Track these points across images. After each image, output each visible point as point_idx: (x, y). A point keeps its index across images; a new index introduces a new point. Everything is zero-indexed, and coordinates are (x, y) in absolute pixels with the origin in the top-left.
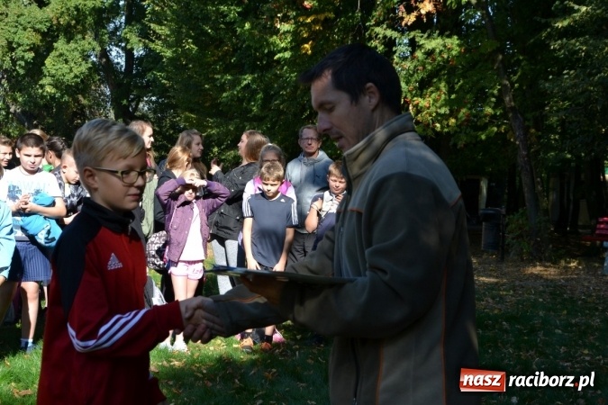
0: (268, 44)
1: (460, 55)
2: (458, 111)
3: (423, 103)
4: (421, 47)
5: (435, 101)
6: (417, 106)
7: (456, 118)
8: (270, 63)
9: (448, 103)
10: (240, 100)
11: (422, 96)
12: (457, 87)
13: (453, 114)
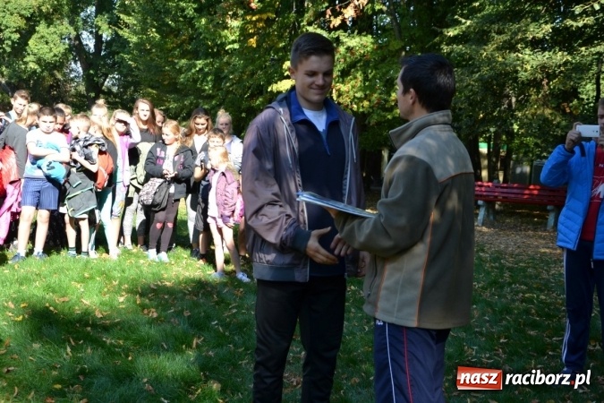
0: (220, 37)
1: (374, 51)
2: (371, 95)
3: (344, 88)
4: (343, 43)
5: (353, 87)
6: (338, 90)
7: (370, 101)
8: (219, 51)
9: (363, 89)
10: (195, 81)
11: (343, 82)
12: (370, 76)
13: (366, 97)
